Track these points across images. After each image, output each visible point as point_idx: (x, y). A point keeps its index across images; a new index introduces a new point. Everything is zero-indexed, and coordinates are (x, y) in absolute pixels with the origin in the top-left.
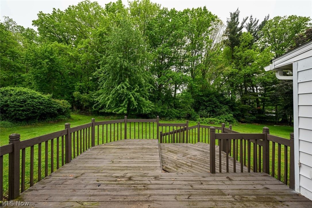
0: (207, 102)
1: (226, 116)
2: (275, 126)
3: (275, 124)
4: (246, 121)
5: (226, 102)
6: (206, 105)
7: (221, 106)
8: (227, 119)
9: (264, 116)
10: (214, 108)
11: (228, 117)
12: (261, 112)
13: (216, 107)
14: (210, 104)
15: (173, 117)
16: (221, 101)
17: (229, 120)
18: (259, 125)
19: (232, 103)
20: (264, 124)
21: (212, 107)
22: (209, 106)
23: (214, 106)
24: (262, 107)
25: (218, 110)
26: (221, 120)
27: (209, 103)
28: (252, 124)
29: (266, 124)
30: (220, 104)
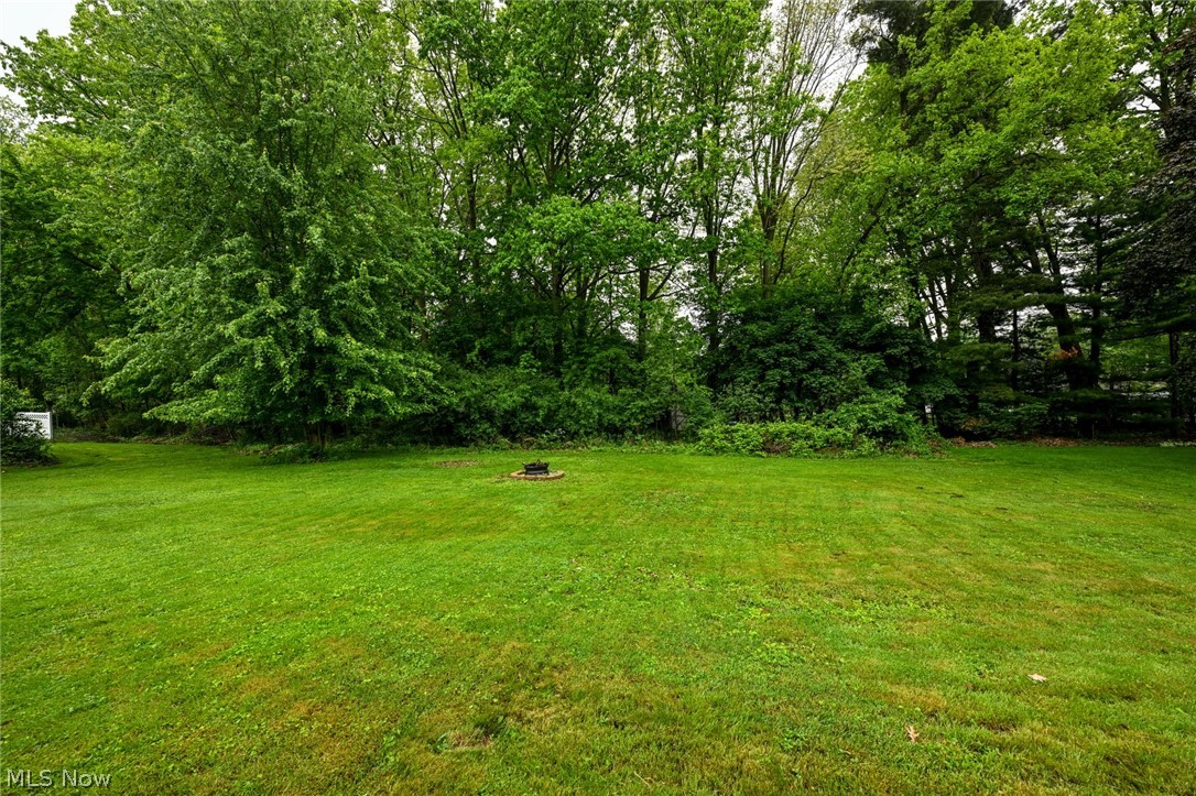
0: (766, 344)
1: (864, 410)
2: (1165, 444)
3: (1165, 438)
4: (993, 431)
5: (873, 337)
6: (761, 361)
7: (841, 363)
8: (867, 425)
9: (1098, 396)
10: (804, 371)
11: (875, 411)
12: (1082, 372)
13: (813, 365)
14: (779, 353)
15: (582, 431)
16: (847, 334)
17: (878, 425)
18: (1071, 444)
19: (908, 344)
20: (1101, 439)
21: (794, 370)
22: (777, 365)
23: (801, 365)
24: (1086, 346)
25: (826, 379)
26: (832, 431)
27: (778, 346)
28: (1030, 443)
29: (1115, 440)
30: (839, 350)
